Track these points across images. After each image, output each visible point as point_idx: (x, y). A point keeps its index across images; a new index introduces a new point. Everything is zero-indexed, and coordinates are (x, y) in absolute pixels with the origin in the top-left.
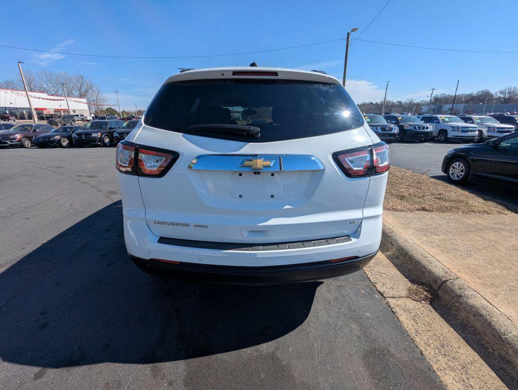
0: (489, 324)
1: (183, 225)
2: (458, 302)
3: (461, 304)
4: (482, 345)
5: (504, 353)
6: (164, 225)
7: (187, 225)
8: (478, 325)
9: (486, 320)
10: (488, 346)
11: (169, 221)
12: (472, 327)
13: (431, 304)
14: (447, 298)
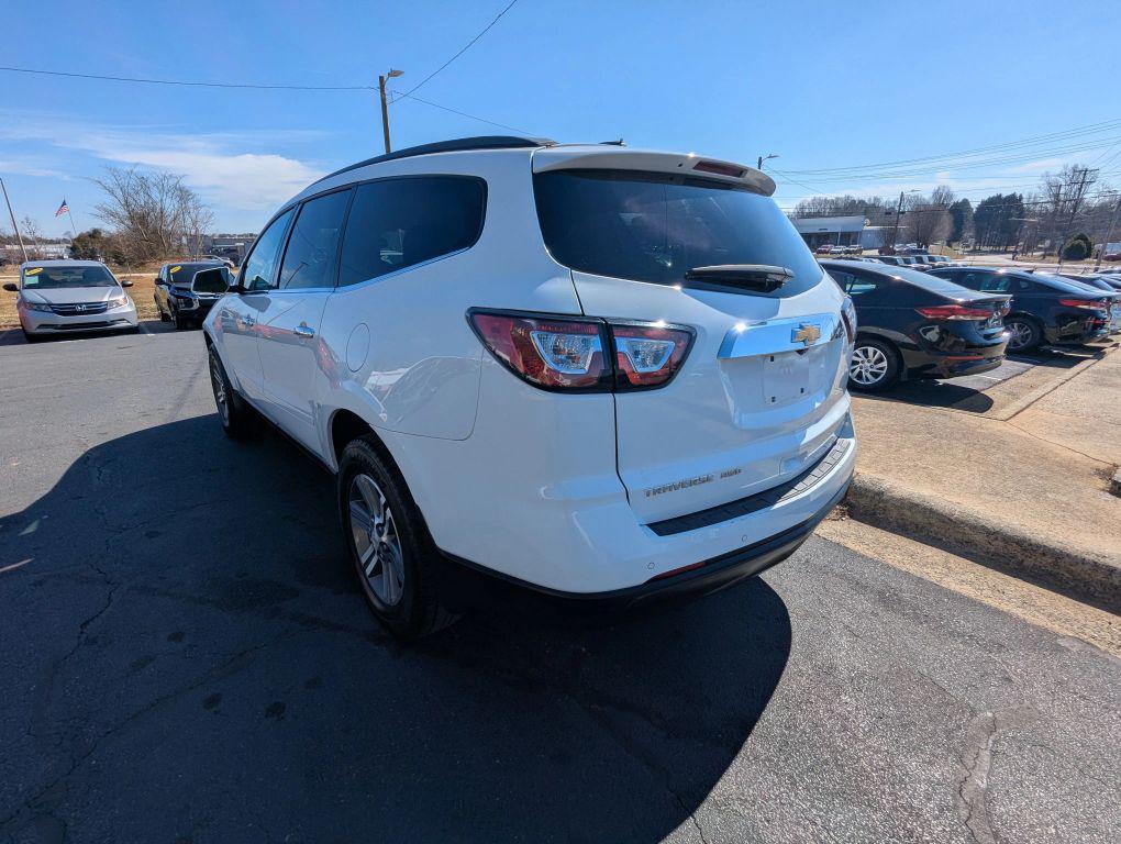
0: (931, 511)
1: (703, 481)
2: (883, 501)
3: (887, 501)
4: (934, 538)
5: (959, 536)
6: (668, 492)
7: (708, 479)
8: (919, 519)
9: (925, 508)
10: (939, 536)
11: (677, 480)
12: (911, 523)
13: (851, 517)
14: (863, 502)
